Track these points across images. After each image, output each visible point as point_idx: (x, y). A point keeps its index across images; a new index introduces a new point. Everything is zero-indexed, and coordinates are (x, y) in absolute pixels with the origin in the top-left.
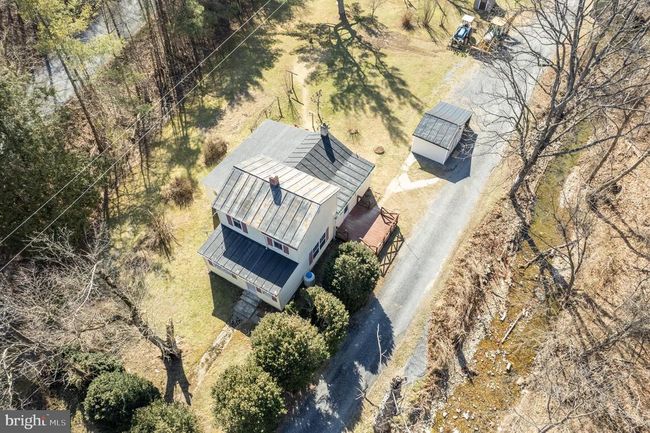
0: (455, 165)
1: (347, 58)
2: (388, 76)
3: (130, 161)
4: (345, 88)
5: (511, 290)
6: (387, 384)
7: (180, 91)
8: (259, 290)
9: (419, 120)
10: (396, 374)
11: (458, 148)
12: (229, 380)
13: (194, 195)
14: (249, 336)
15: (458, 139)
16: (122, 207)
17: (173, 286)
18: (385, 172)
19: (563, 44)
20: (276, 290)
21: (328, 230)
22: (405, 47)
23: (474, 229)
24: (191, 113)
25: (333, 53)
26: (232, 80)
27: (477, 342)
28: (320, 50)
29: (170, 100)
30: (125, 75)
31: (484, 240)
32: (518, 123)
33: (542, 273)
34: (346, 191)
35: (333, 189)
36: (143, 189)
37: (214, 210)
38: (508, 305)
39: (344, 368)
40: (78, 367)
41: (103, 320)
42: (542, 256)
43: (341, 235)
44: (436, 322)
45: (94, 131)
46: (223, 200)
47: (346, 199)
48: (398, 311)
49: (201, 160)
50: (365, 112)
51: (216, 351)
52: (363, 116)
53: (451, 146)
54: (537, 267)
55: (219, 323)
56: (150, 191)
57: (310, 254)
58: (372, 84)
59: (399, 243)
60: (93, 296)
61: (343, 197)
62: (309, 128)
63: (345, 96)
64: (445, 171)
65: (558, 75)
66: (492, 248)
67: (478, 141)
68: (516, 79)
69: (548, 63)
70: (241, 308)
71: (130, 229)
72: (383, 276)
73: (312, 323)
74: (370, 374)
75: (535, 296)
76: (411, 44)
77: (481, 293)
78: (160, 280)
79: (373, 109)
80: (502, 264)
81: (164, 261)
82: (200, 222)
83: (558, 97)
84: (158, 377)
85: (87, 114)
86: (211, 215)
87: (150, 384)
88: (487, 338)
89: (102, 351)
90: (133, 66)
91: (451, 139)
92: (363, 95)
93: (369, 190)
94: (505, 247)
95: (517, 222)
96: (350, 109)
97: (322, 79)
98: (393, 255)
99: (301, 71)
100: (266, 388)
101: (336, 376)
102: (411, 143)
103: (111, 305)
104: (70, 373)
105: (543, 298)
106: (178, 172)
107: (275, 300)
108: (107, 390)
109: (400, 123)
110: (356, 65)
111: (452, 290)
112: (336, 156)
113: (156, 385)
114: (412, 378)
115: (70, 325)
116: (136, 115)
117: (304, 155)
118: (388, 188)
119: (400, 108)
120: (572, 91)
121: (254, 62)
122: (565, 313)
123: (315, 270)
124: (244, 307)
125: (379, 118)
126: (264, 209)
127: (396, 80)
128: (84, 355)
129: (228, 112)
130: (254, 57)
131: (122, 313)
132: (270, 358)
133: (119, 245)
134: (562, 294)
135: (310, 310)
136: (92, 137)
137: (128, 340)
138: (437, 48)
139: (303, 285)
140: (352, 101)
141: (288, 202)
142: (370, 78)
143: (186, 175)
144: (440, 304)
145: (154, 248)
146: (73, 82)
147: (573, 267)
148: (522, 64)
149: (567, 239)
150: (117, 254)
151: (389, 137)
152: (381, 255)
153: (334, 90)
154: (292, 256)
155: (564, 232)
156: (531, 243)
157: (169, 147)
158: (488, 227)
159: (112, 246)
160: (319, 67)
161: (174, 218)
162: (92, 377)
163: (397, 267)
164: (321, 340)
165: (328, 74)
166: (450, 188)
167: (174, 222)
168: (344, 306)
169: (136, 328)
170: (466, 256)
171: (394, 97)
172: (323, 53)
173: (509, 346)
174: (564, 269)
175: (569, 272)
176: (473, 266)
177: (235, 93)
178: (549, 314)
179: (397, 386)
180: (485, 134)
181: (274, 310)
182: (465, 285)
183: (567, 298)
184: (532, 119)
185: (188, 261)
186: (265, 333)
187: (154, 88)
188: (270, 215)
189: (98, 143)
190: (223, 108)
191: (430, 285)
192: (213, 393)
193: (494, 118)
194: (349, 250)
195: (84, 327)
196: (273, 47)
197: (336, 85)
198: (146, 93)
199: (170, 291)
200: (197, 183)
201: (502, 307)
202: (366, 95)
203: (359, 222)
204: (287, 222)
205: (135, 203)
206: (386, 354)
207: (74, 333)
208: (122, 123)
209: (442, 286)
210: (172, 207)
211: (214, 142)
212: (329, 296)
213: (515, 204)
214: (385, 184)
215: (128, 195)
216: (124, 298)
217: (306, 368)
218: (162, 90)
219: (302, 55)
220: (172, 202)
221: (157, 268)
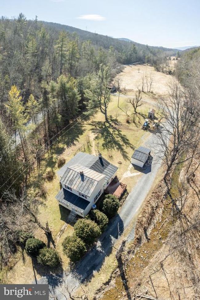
0: (146, 168)
1: (108, 132)
2: (122, 138)
3: (34, 165)
4: (107, 142)
5: (163, 212)
6: (121, 242)
7: (51, 142)
8: (76, 211)
9: (133, 152)
10: (124, 239)
11: (147, 162)
12: (67, 241)
13: (54, 177)
14: (73, 226)
15: (147, 159)
16: (31, 181)
17: (47, 209)
18: (122, 170)
19: (174, 128)
20: (82, 211)
21: (101, 190)
22: (128, 129)
23: (152, 190)
24: (54, 149)
25: (103, 130)
26: (69, 139)
27: (151, 229)
28: (99, 130)
29: (48, 145)
30: (35, 136)
31: (156, 194)
32: (165, 153)
33: (173, 206)
34: (108, 177)
35: (103, 176)
36: (37, 175)
37: (60, 183)
38: (162, 217)
39: (106, 237)
40: (22, 236)
41: (27, 221)
42: (173, 201)
43: (106, 192)
44: (139, 222)
45: (24, 155)
46: (63, 179)
47: (108, 179)
48: (126, 218)
49: (57, 165)
50: (114, 150)
51: (62, 231)
52: (114, 151)
53: (144, 161)
54: (172, 204)
55: (63, 222)
56: (40, 176)
57: (95, 199)
58: (117, 140)
59: (127, 195)
60: (23, 213)
61: (107, 179)
62: (95, 155)
63: (108, 144)
64: (143, 170)
65: (175, 138)
66: (158, 197)
67: (153, 159)
68: (163, 138)
69: (172, 134)
70: (70, 217)
71: (33, 190)
72: (121, 206)
73: (95, 222)
74: (115, 239)
75: (170, 214)
76: (129, 128)
77: (154, 213)
78: (43, 208)
79: (117, 149)
80: (161, 203)
81: (44, 201)
82: (56, 187)
83: (176, 145)
84: (45, 240)
85: (23, 149)
86: (59, 185)
87: (43, 242)
88: (155, 228)
89: (28, 231)
90: (38, 133)
91: (144, 159)
92: (114, 144)
93: (116, 176)
94: (162, 197)
95: (166, 188)
96: (109, 148)
97: (99, 138)
98: (124, 199)
99: (92, 136)
100: (80, 243)
101: (104, 240)
102: (131, 160)
103: (28, 216)
104: (20, 238)
105: (172, 215)
106: (49, 169)
107: (82, 214)
108: (31, 243)
109: (127, 153)
110: (111, 134)
111: (144, 211)
112: (104, 164)
113: (44, 242)
114: (129, 241)
115: (18, 223)
116: (37, 149)
117: (93, 164)
118: (123, 176)
119: (126, 148)
120: (179, 143)
121: (76, 133)
122: (178, 220)
123: (96, 204)
124: (71, 217)
125: (119, 152)
126: (78, 183)
127: (125, 139)
128: (23, 233)
129: (67, 149)
130: (76, 131)
131: (32, 219)
132: (81, 234)
133: (30, 195)
134: (178, 214)
135: (95, 218)
136: (23, 157)
137: (34, 228)
138: (138, 129)
139: (92, 209)
140: (110, 146)
141: (86, 180)
142: (116, 138)
143: (51, 171)
144: (140, 216)
145: (41, 196)
146: (21, 138)
147: (182, 205)
148: (165, 134)
149: (181, 195)
150: (29, 199)
151: (123, 158)
152: (120, 199)
153: (104, 142)
154: (88, 199)
155: (180, 192)
156: (170, 196)
157: (46, 161)
158: (157, 190)
159: (28, 196)
160: (98, 135)
161: (47, 185)
162: (26, 240)
163: (126, 203)
164: (98, 228)
165: (101, 137)
166: (145, 176)
167: (47, 187)
168: (106, 217)
169: (36, 224)
170: (149, 200)
171: (124, 144)
172: (100, 130)
173: (161, 231)
174: (179, 205)
175: (181, 206)
176: (152, 203)
177: (69, 143)
178: (174, 220)
179: (124, 243)
180: (156, 157)
181: (82, 218)
182: (149, 210)
183: (179, 215)
184: (169, 152)
185: (52, 201)
186: (79, 225)
187: (43, 141)
188: (80, 185)
189: (25, 158)
190: (65, 148)
191: (137, 210)
192: (62, 245)
193: (157, 151)
194: (109, 197)
195: (22, 224)
196: (83, 128)
197: (104, 140)
198: (41, 142)
199: (46, 211)
200: (55, 173)
201: (160, 218)
202: (115, 144)
203: (113, 187)
204: (86, 187)
205: (35, 180)
206: (121, 233)
207: (19, 226)
208: (33, 152)
209: (141, 210)
210: (46, 182)
211: (61, 159)
212: (101, 213)
213: (165, 182)
214: (122, 174)
215: (33, 177)
216: (32, 214)
217: (93, 237)
218: (46, 141)
219: (92, 131)
220: (46, 180)
221: (42, 203)
